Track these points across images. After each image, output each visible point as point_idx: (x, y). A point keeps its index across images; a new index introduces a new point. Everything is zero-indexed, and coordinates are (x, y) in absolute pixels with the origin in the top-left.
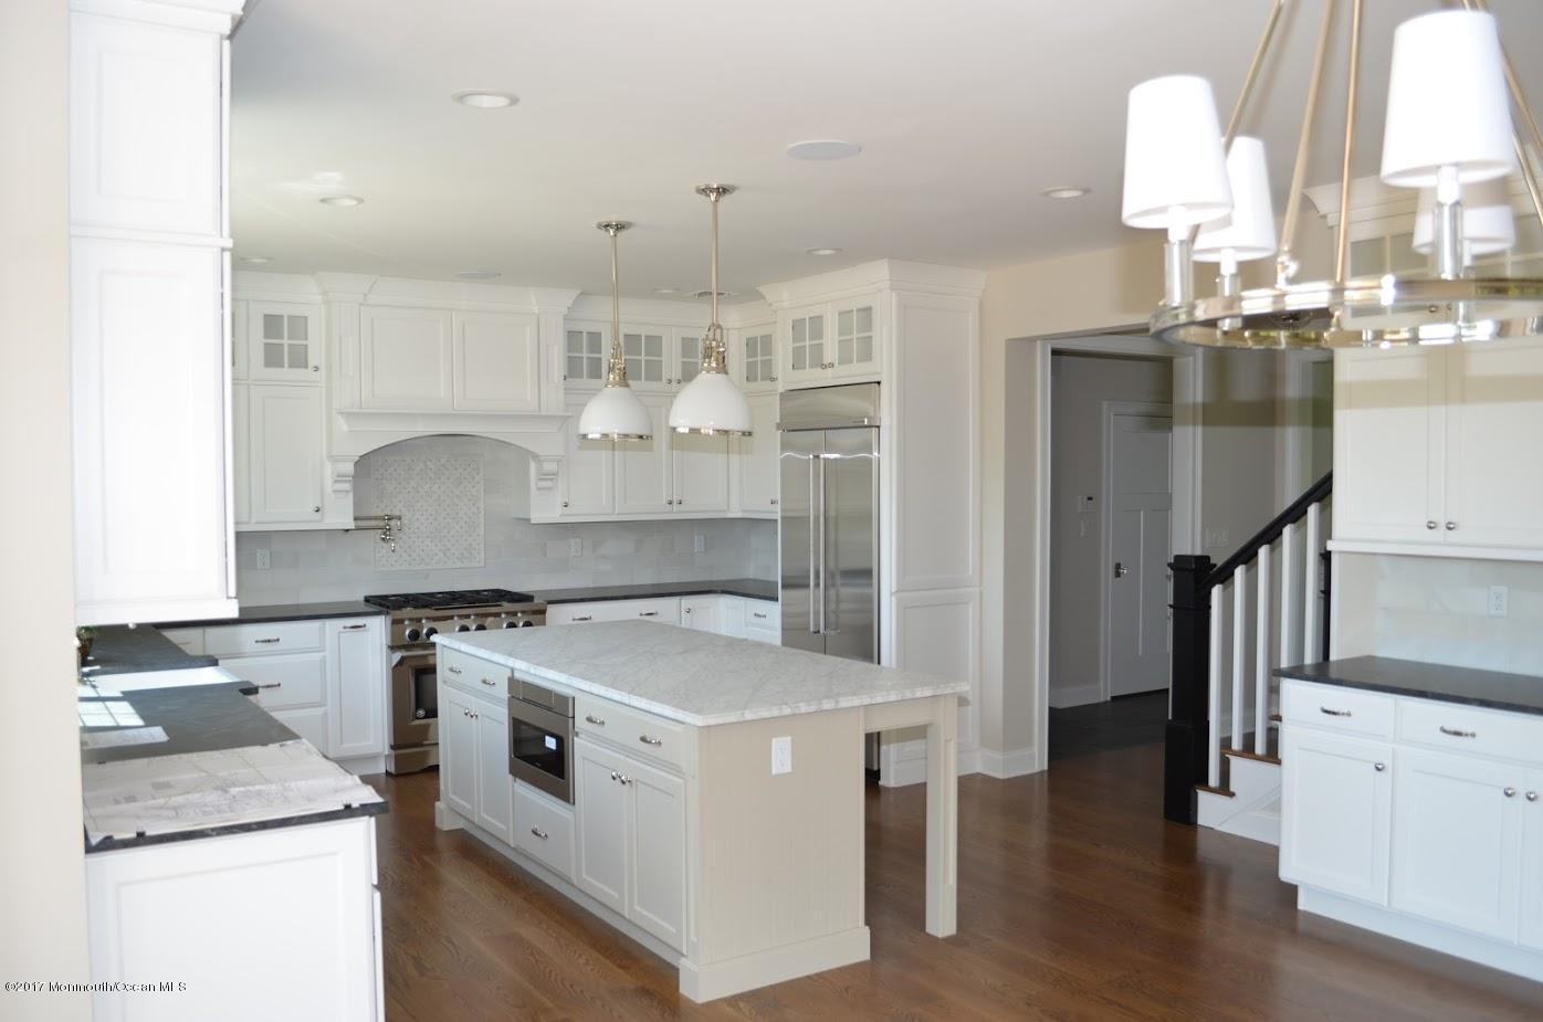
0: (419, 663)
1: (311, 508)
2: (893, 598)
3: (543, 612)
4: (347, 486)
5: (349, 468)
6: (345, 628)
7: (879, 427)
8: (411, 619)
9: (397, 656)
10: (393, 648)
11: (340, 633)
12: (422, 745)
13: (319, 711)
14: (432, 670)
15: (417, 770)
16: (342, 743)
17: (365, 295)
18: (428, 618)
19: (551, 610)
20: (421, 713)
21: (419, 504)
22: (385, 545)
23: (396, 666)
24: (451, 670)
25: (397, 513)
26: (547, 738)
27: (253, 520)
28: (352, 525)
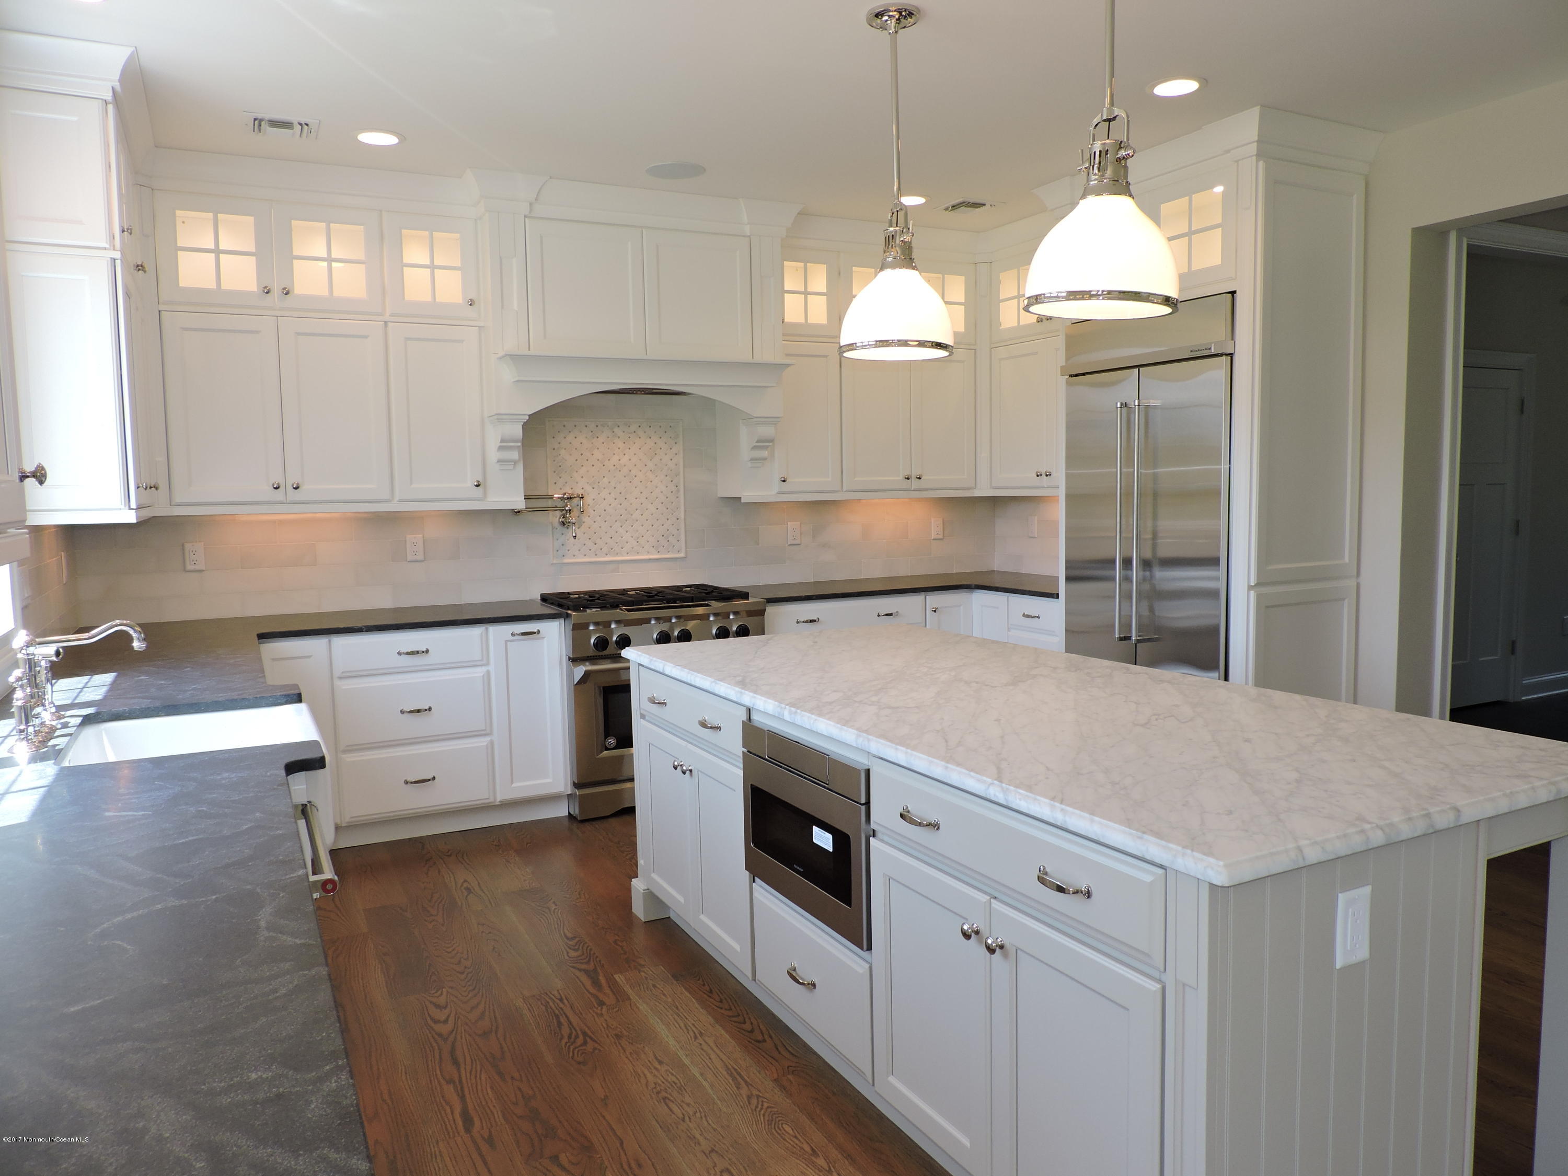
0: (609, 681)
1: (470, 483)
2: (1252, 593)
3: (762, 613)
4: (515, 455)
5: (517, 431)
6: (513, 634)
7: (1231, 355)
8: (596, 624)
9: (580, 671)
10: (575, 660)
11: (506, 642)
12: (614, 782)
13: (483, 742)
14: (625, 688)
15: (609, 814)
16: (512, 783)
17: (531, 204)
18: (618, 622)
19: (771, 610)
20: (612, 741)
21: (605, 480)
22: (565, 530)
23: (579, 683)
24: (652, 701)
25: (579, 492)
26: (816, 829)
27: (397, 498)
28: (520, 504)
